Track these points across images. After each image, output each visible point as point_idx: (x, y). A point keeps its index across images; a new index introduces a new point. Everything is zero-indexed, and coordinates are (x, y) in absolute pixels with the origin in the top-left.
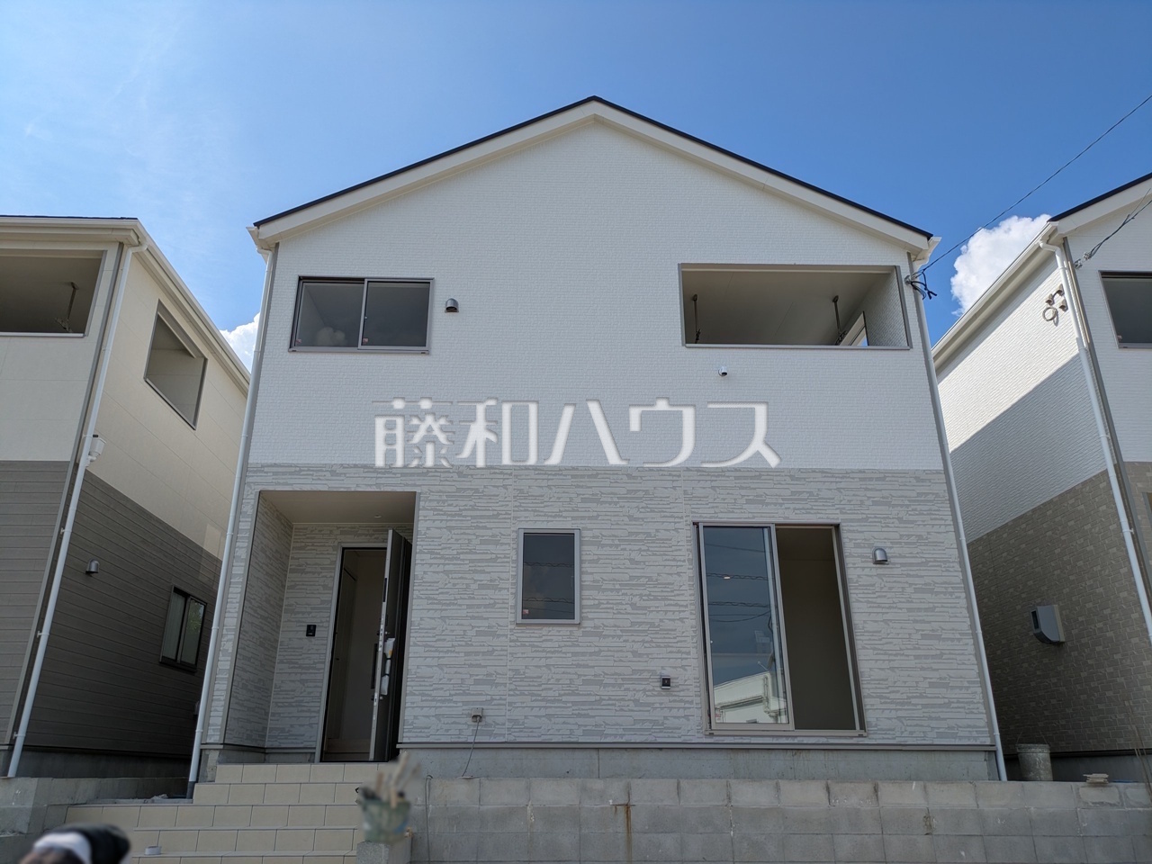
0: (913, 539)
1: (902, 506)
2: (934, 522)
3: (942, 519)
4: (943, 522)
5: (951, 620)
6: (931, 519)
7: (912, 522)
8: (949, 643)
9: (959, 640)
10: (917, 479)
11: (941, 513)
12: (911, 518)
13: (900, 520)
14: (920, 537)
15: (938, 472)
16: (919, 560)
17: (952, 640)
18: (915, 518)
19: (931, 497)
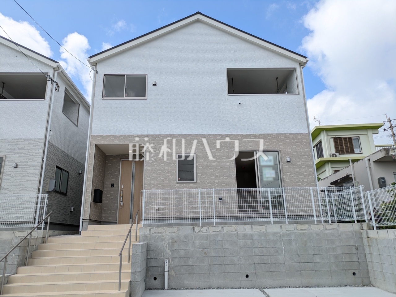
0: (28, 160)
1: (27, 150)
2: (35, 155)
3: (38, 154)
4: (38, 155)
5: (32, 184)
6: (35, 154)
7: (29, 155)
8: (29, 191)
9: (32, 190)
10: (34, 141)
11: (39, 152)
12: (29, 153)
13: (25, 154)
14: (30, 159)
15: (42, 139)
16: (27, 166)
17: (30, 190)
18: (30, 153)
19: (37, 147)
